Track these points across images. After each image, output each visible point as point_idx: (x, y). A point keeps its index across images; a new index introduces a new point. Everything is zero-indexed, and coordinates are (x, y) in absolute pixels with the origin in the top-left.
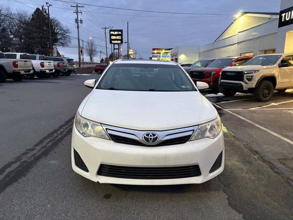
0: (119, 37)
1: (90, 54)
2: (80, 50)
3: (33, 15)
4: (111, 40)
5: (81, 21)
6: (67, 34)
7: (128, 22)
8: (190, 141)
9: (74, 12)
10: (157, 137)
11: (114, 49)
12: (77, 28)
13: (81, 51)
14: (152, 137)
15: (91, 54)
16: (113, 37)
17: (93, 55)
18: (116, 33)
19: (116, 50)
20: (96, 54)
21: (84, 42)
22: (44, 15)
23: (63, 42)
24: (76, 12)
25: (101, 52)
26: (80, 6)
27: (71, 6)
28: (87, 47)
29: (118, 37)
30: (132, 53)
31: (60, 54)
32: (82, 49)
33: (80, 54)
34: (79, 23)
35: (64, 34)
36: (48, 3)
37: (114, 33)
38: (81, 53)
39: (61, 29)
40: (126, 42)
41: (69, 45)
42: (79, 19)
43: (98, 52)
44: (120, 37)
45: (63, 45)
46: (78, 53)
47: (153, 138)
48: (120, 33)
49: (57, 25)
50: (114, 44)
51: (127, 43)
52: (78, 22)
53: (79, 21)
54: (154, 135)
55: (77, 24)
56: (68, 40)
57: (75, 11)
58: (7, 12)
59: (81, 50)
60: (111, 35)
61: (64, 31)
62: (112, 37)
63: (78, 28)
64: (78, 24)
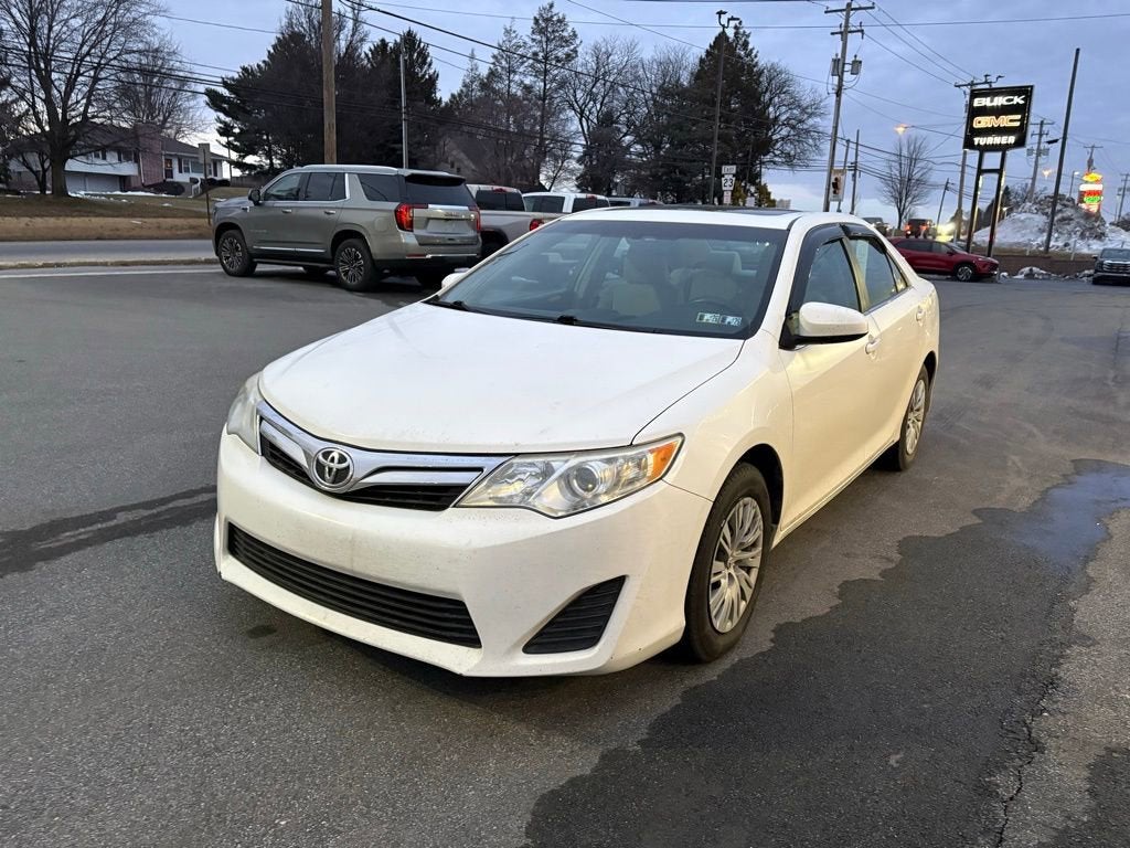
0: (1011, 121)
1: (900, 193)
2: (833, 180)
3: (702, 61)
4: (972, 133)
5: (857, 64)
6: (811, 121)
7: (1078, 50)
8: (454, 506)
9: (833, 34)
10: (348, 467)
11: (980, 171)
12: (835, 96)
13: (836, 185)
14: (335, 466)
15: (904, 192)
16: (983, 122)
17: (910, 199)
18: (1000, 101)
19: (986, 175)
20: (926, 195)
21: (860, 147)
22: (740, 57)
23: (792, 153)
24: (841, 33)
25: (946, 188)
26: (863, 6)
27: (826, 12)
28: (890, 167)
29: (1004, 121)
30: (1098, 187)
31: (772, 197)
32: (838, 176)
33: (831, 194)
34: (847, 76)
35: (801, 121)
36: (725, 13)
37: (992, 101)
38: (835, 192)
39: (795, 103)
40: (1056, 141)
41: (811, 163)
42: (849, 59)
43: (935, 186)
44: (1019, 117)
45: (790, 161)
46: (824, 192)
47: (338, 470)
48: (1018, 100)
49: (782, 88)
50: (984, 149)
51: (1059, 144)
52: (843, 71)
53: (847, 68)
54: (342, 459)
55: (836, 78)
56: (811, 141)
57: (838, 30)
58: (626, 59)
59: (836, 179)
60: (974, 112)
61: (804, 111)
62: (977, 119)
63: (838, 94)
64: (841, 80)
